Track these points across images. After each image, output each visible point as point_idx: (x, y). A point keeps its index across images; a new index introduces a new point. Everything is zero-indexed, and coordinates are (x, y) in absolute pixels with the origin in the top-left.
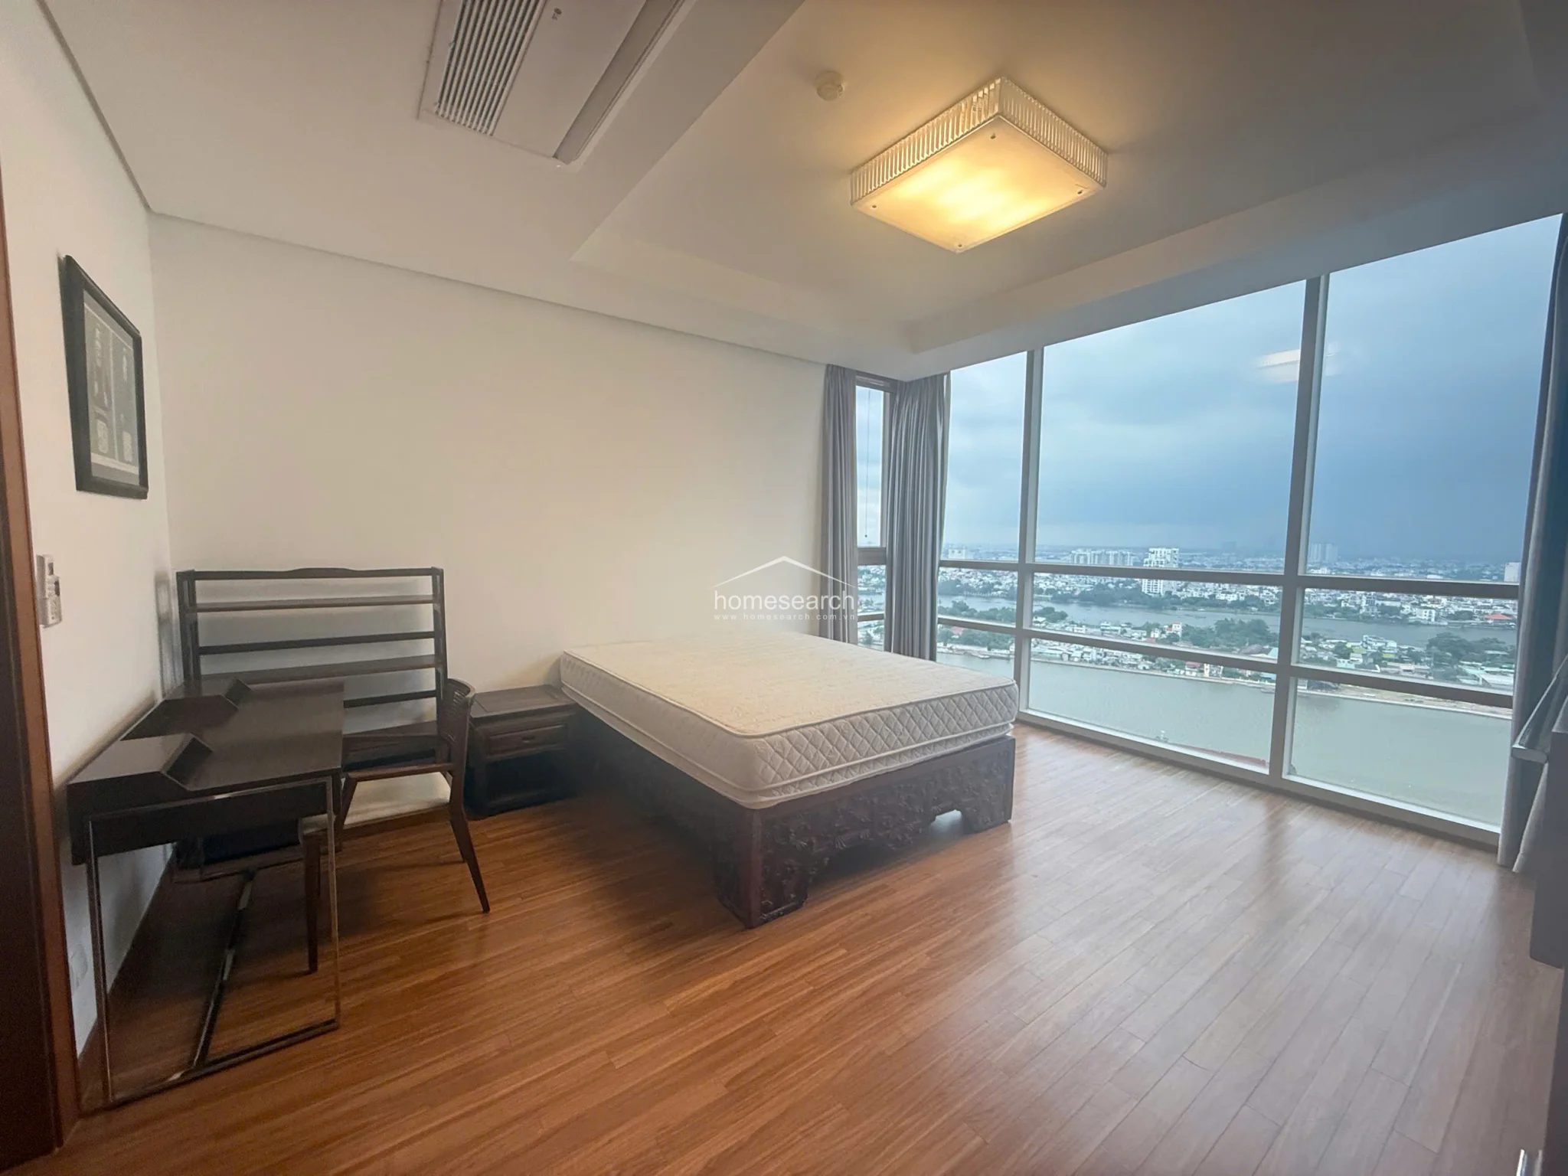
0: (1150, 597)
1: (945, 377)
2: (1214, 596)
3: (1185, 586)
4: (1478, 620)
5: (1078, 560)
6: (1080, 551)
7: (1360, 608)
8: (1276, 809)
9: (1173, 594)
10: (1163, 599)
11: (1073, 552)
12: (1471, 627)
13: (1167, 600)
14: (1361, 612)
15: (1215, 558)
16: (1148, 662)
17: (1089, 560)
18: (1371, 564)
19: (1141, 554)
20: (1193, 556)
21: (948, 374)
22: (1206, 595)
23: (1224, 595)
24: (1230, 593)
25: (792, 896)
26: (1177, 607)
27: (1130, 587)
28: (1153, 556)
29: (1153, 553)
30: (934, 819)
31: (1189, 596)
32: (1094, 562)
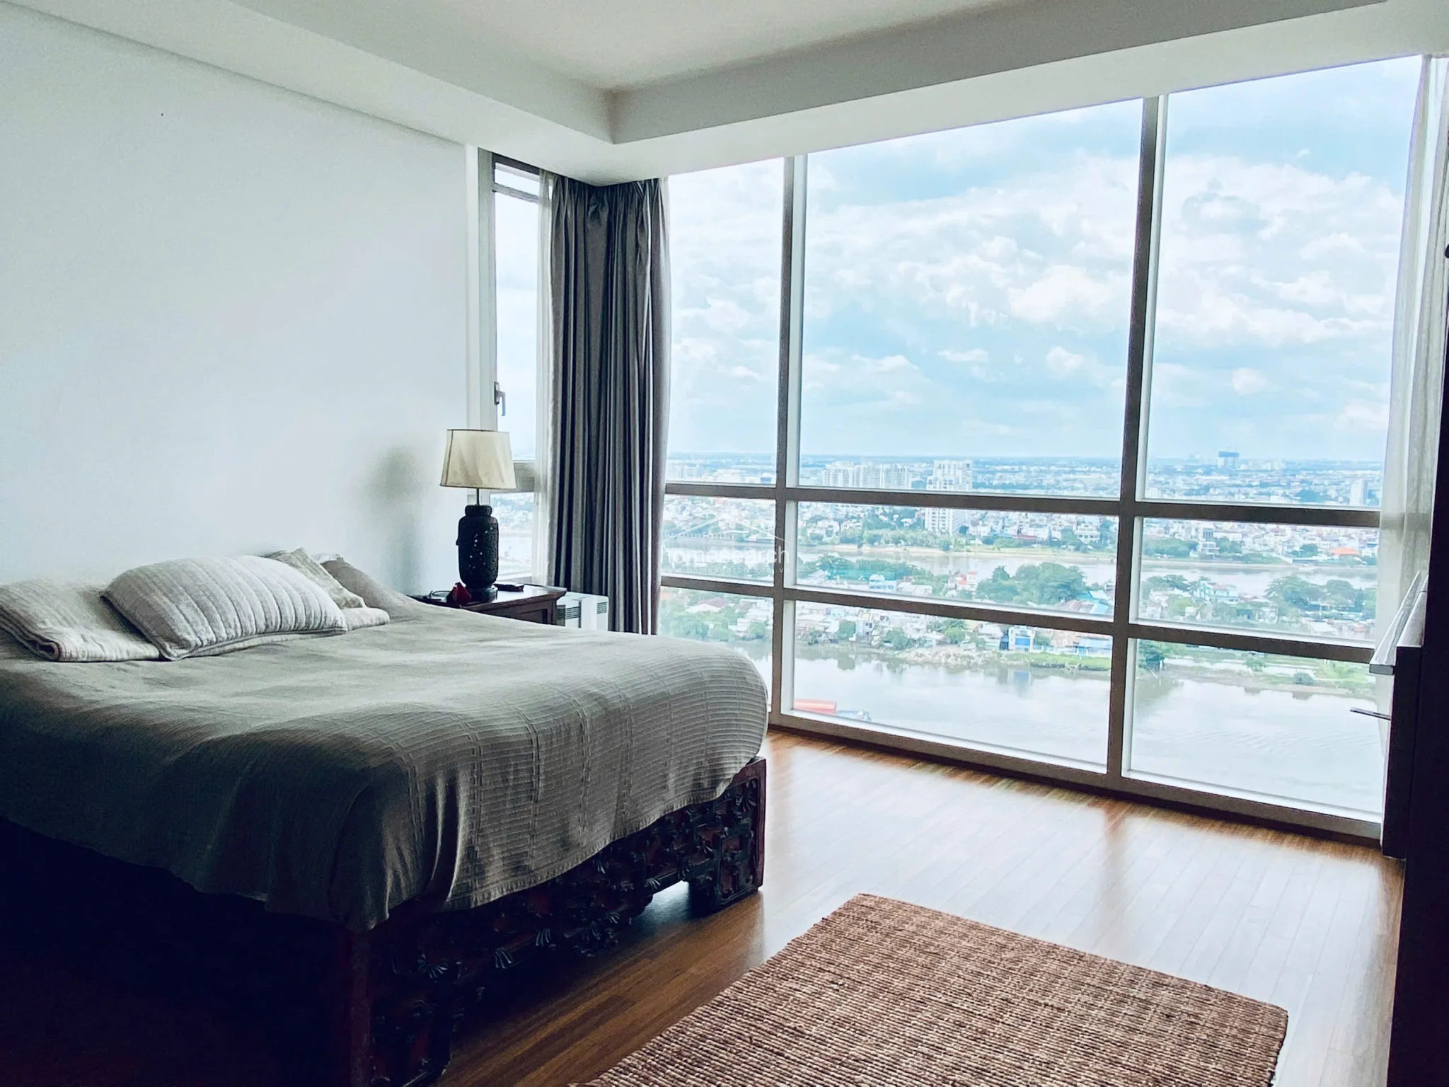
2: (1020, 530)
3: (983, 518)
5: (835, 478)
6: (839, 465)
8: (1117, 819)
11: (828, 466)
17: (850, 480)
23: (1033, 529)
24: (1041, 526)
25: (424, 1061)
28: (940, 472)
29: (940, 468)
30: (650, 900)
32: (858, 482)
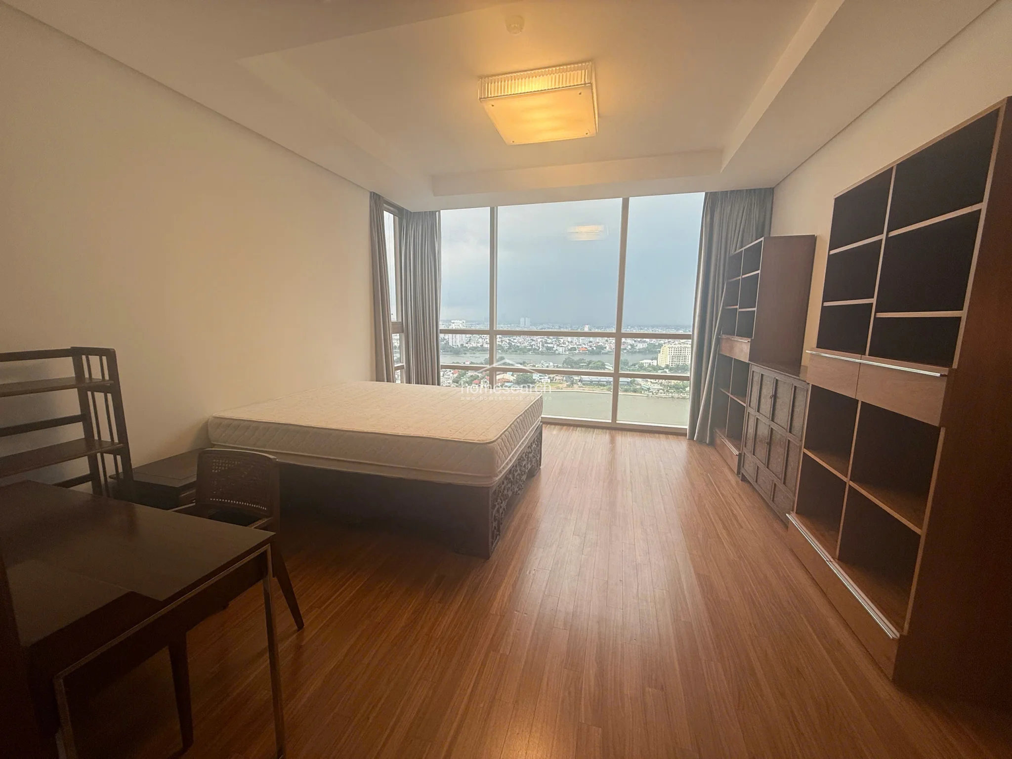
0: (453, 347)
1: (437, 213)
2: (482, 346)
4: (577, 351)
7: (540, 348)
9: (464, 345)
10: (460, 349)
12: (576, 354)
13: (462, 349)
14: (540, 350)
15: (481, 325)
16: (455, 384)
18: (543, 327)
19: (447, 324)
20: (471, 324)
21: (439, 212)
22: (479, 345)
26: (467, 352)
27: (443, 343)
28: (454, 325)
29: (453, 323)
31: (472, 346)
